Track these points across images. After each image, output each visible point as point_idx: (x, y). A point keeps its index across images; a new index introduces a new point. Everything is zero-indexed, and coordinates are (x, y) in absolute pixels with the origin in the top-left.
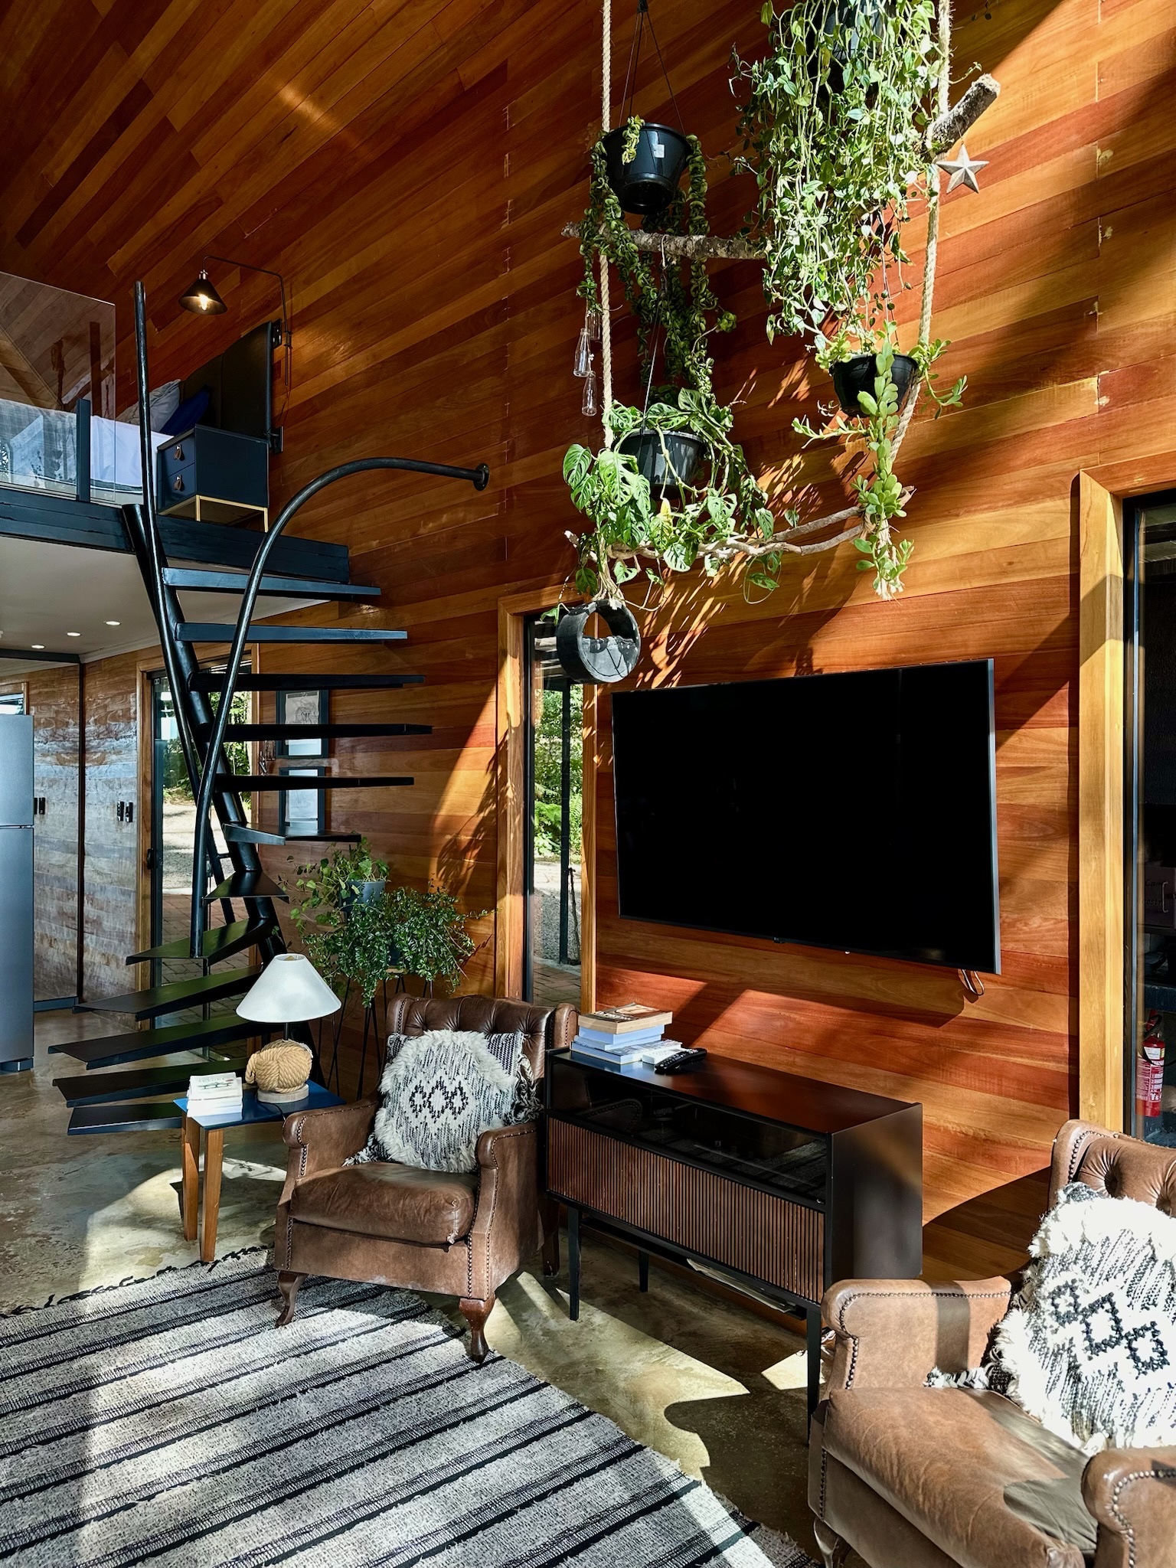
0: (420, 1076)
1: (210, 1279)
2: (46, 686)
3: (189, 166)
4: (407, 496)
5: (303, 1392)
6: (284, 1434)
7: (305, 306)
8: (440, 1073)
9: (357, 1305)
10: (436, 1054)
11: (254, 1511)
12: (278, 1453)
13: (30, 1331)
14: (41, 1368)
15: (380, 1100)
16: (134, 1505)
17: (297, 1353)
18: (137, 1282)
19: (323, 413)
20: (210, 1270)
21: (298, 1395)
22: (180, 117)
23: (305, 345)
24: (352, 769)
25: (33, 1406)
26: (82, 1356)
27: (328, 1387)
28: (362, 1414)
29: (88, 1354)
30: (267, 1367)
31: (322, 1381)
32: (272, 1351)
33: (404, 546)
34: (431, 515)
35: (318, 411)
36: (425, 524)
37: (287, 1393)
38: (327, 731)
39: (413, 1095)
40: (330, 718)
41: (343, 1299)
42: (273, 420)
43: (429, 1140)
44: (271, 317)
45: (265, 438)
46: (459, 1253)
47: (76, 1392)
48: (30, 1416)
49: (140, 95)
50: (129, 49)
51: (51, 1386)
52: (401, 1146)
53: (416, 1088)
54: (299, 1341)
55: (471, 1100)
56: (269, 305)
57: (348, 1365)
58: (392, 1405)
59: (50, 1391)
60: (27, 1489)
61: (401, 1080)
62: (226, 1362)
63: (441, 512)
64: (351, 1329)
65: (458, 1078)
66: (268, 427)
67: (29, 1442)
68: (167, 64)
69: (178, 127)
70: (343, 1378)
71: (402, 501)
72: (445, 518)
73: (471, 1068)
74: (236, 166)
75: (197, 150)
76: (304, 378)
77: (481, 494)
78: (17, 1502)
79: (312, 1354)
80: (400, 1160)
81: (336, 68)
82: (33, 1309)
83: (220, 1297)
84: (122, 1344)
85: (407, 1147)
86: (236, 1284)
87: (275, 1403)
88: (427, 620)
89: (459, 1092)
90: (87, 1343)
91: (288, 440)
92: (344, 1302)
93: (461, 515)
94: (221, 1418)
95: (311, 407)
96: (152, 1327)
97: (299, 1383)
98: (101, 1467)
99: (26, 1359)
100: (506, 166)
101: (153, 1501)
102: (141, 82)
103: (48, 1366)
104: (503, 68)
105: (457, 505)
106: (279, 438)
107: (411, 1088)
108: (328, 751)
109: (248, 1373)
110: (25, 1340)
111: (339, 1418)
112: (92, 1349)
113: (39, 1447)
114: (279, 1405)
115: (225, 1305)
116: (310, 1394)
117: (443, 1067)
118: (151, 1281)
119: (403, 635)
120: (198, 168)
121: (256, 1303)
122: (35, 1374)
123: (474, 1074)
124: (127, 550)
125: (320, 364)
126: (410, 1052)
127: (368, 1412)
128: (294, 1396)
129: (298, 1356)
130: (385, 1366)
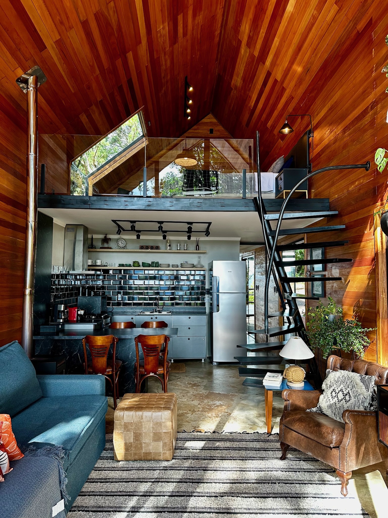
0: (335, 386)
1: (267, 439)
2: (259, 252)
3: (283, 90)
4: (346, 178)
5: (279, 483)
6: (267, 494)
7: (317, 122)
8: (342, 386)
9: (309, 462)
10: (341, 378)
11: (248, 513)
12: (263, 499)
13: (214, 439)
14: (212, 449)
15: (322, 391)
16: (217, 497)
17: (283, 470)
18: (247, 433)
19: (322, 156)
20: (268, 436)
21: (277, 483)
22: (279, 78)
23: (317, 135)
24: (331, 275)
25: (206, 459)
26: (223, 450)
27: (287, 485)
28: (295, 497)
29: (225, 450)
30: (272, 471)
31: (286, 482)
32: (275, 467)
33: (345, 195)
34: (353, 183)
35: (321, 156)
36: (351, 186)
37: (274, 481)
38: (324, 261)
39: (332, 392)
40: (325, 257)
41: (306, 458)
42: (309, 162)
43: (336, 409)
44: (308, 129)
45: (307, 168)
46: (335, 452)
47: (217, 459)
48: (204, 462)
49: (269, 74)
50: (264, 63)
51: (212, 455)
52: (327, 409)
53: (333, 390)
54: (285, 467)
55: (352, 398)
56: (308, 126)
57: (297, 480)
58: (306, 498)
59: (212, 457)
60: (195, 481)
61: (328, 386)
62: (260, 465)
63: (356, 181)
64: (304, 469)
65: (348, 389)
66: (308, 163)
67: (201, 469)
68: (274, 64)
69: (279, 80)
70: (294, 484)
71: (344, 180)
72: (357, 183)
73: (353, 386)
74: (295, 85)
75: (284, 85)
76: (317, 145)
77: (368, 172)
78: (191, 484)
79: (287, 472)
80: (327, 414)
81: (319, 44)
82: (218, 433)
83: (268, 445)
84: (235, 450)
85: (329, 410)
86: (274, 443)
87: (269, 483)
88: (352, 220)
89: (348, 394)
90: (226, 447)
91: (313, 167)
92: (305, 459)
93: (362, 181)
94: (252, 482)
95: (319, 155)
96: (245, 448)
97: (279, 480)
98: (214, 483)
99: (210, 446)
100: (373, 53)
101: (223, 498)
102: (268, 71)
103: (214, 450)
104: (371, 19)
105: (360, 178)
106: (311, 167)
107: (332, 389)
108: (325, 269)
109: (265, 471)
110: (212, 441)
111: (286, 496)
112: (227, 449)
113: (202, 471)
114: (270, 484)
115: (268, 448)
116: (281, 485)
117: (343, 384)
118: (250, 435)
119: (344, 227)
120: (286, 90)
121: (277, 451)
122: (210, 451)
123: (354, 389)
124: (256, 211)
125: (321, 140)
126: (332, 377)
127: (297, 498)
128: (276, 483)
129: (283, 471)
130: (309, 485)
